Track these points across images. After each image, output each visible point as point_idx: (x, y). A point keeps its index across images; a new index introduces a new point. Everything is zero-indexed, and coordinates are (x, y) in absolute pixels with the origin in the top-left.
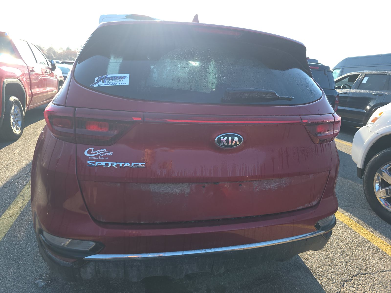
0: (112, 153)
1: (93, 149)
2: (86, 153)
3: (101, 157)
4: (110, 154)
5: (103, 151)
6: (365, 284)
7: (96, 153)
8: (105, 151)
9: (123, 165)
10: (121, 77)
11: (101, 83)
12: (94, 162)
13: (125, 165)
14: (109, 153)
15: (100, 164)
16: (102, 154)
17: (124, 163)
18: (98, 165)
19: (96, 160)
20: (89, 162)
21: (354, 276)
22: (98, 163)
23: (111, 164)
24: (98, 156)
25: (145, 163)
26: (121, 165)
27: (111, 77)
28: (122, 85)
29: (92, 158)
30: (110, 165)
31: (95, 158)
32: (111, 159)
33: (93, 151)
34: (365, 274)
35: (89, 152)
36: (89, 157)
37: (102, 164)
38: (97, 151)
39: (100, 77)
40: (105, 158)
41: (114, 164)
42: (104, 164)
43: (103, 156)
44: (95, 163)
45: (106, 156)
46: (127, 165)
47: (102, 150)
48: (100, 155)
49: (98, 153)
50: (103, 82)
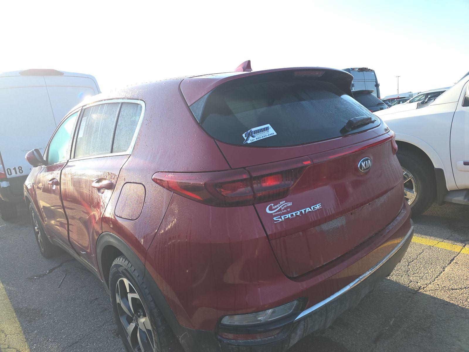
0: (291, 203)
1: (273, 205)
2: (268, 211)
3: (283, 210)
4: (290, 204)
5: (283, 204)
6: (419, 268)
7: (277, 208)
8: (284, 203)
9: (305, 211)
10: (264, 128)
11: (251, 138)
12: (279, 217)
13: (307, 211)
14: (288, 204)
15: (286, 216)
16: (282, 207)
17: (305, 209)
18: (285, 218)
19: (281, 215)
20: (275, 219)
21: (408, 266)
22: (284, 217)
23: (296, 214)
24: (280, 210)
25: (320, 204)
26: (303, 212)
27: (256, 131)
28: (271, 135)
29: (276, 214)
30: (294, 215)
31: (278, 213)
32: (293, 209)
33: (274, 206)
34: (413, 261)
35: (271, 209)
36: (272, 213)
37: (287, 217)
38: (278, 206)
39: (246, 133)
40: (287, 210)
41: (297, 213)
42: (290, 216)
43: (285, 209)
44: (281, 218)
45: (288, 207)
46: (308, 210)
47: (281, 203)
48: (282, 208)
49: (279, 206)
50: (253, 137)
